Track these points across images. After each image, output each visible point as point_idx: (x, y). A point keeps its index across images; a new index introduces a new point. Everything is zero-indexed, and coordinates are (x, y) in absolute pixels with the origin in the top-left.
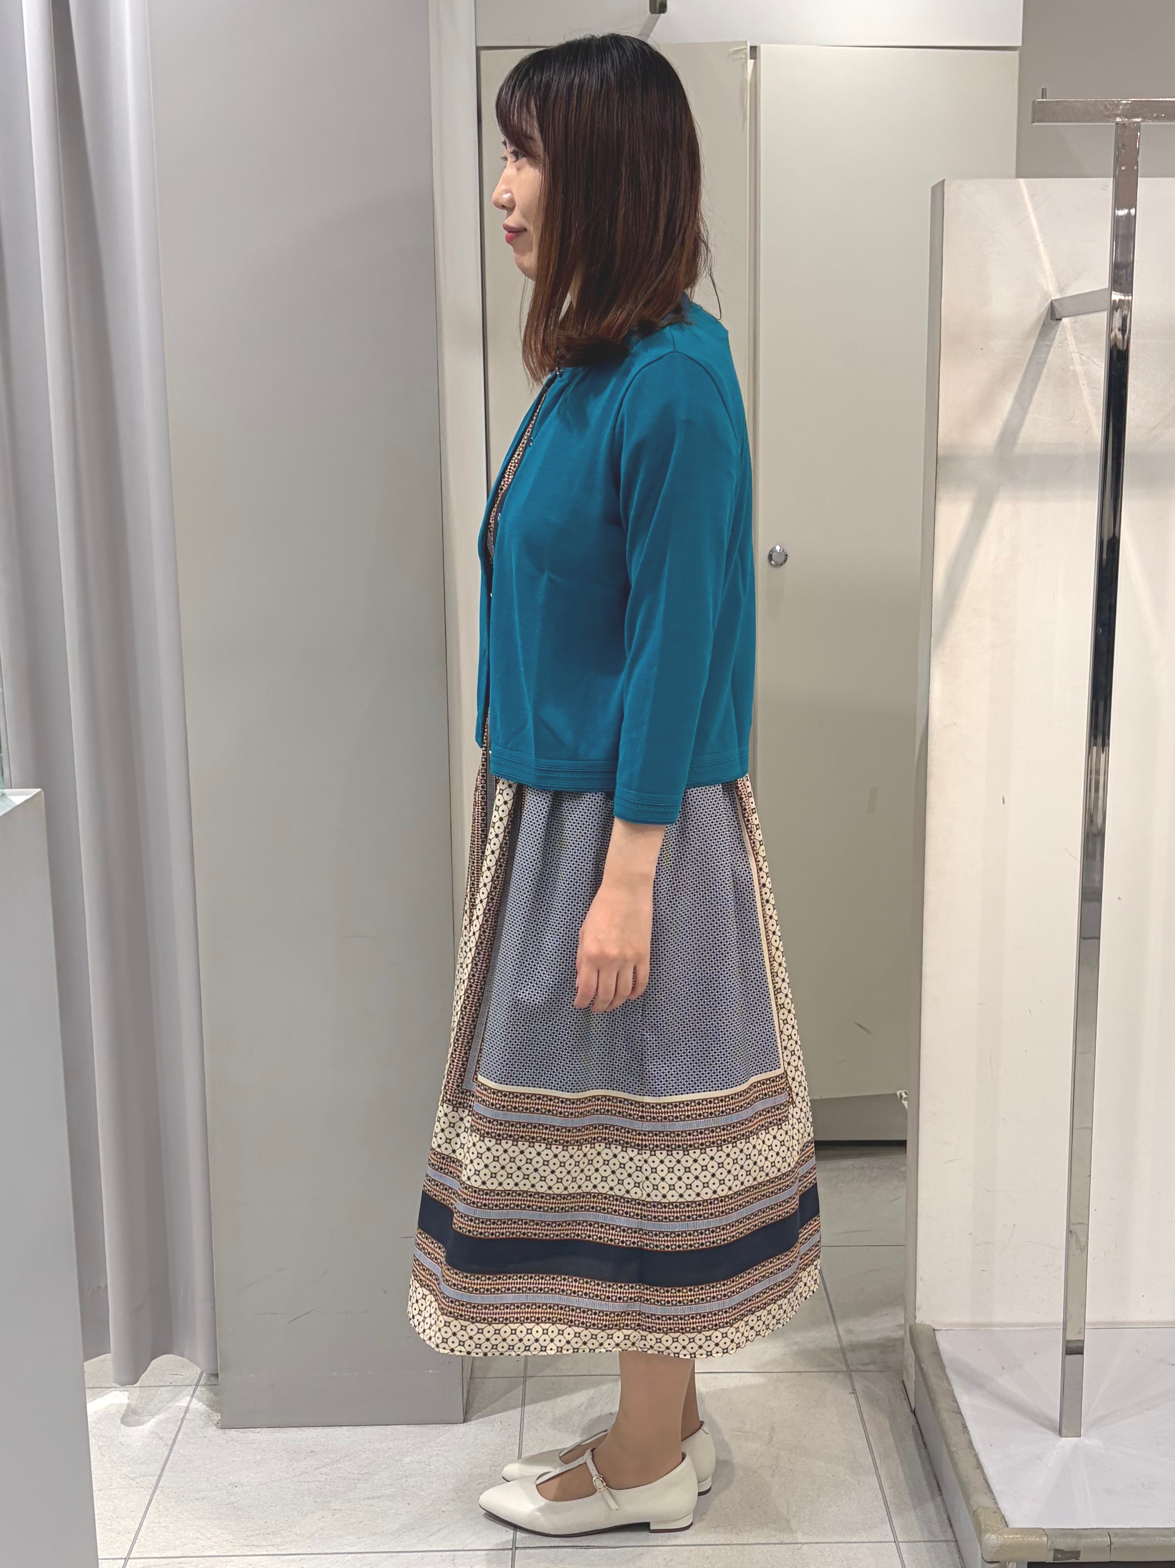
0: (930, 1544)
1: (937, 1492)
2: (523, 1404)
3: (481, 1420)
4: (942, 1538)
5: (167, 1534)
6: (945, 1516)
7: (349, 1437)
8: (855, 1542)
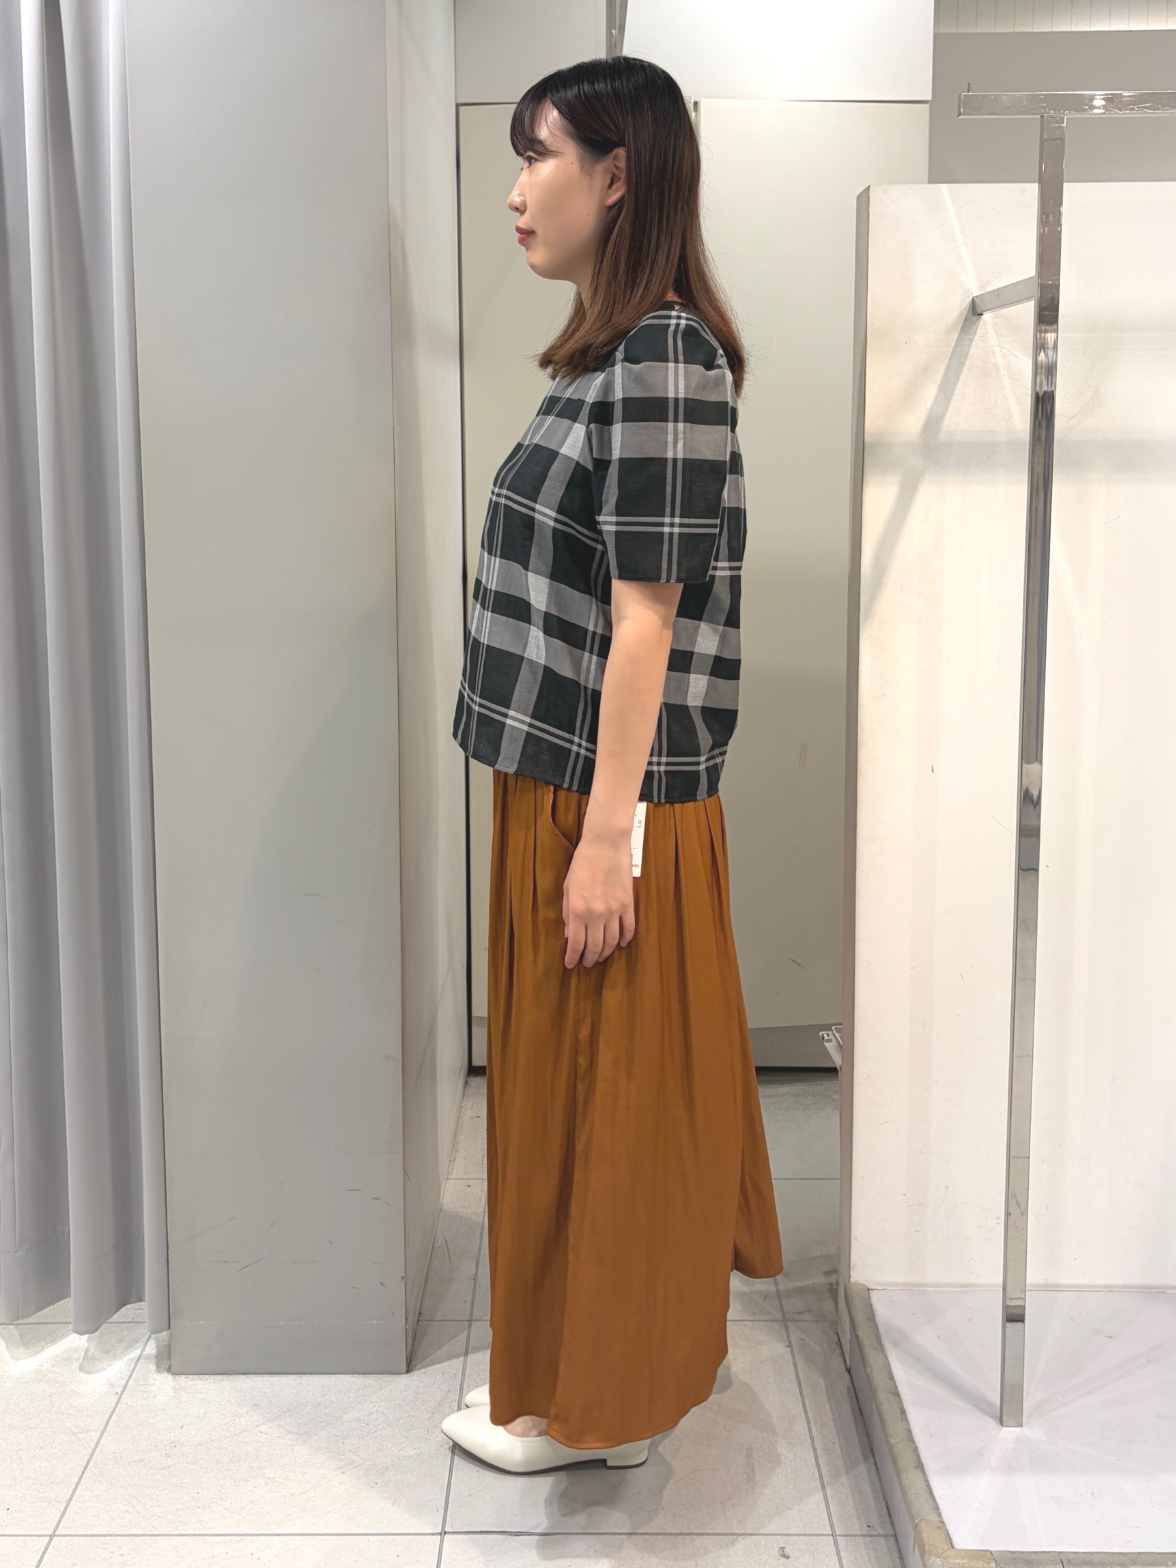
0: (869, 1539)
1: (874, 1472)
2: (466, 1354)
3: (424, 1370)
4: (881, 1532)
5: (97, 1505)
6: (883, 1503)
7: (293, 1388)
8: (792, 1535)
